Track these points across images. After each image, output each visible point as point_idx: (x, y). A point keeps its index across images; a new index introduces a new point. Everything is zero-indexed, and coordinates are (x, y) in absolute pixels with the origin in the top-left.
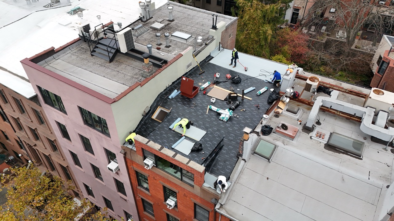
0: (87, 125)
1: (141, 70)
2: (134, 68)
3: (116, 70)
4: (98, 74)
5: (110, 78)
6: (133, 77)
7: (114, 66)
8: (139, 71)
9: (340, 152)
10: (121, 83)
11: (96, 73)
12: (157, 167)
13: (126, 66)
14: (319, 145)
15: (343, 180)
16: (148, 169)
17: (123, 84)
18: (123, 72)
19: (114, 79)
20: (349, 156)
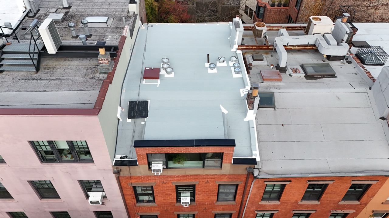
0: (46, 162)
1: (88, 68)
2: (77, 69)
3: (53, 78)
4: (31, 91)
5: (56, 90)
6: (86, 79)
7: (46, 74)
8: (88, 70)
9: (319, 78)
10: (77, 90)
11: (29, 90)
12: (167, 167)
13: (63, 69)
14: (301, 79)
15: (338, 98)
16: (160, 174)
17: (81, 90)
18: (67, 77)
19: (62, 89)
20: (327, 78)
